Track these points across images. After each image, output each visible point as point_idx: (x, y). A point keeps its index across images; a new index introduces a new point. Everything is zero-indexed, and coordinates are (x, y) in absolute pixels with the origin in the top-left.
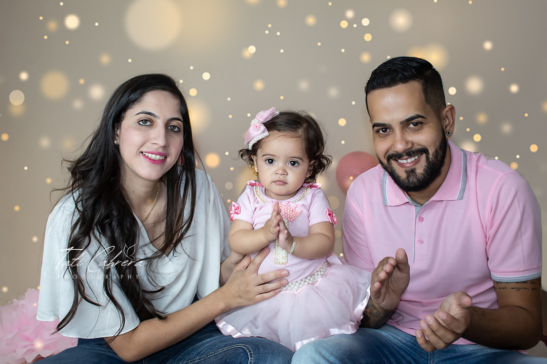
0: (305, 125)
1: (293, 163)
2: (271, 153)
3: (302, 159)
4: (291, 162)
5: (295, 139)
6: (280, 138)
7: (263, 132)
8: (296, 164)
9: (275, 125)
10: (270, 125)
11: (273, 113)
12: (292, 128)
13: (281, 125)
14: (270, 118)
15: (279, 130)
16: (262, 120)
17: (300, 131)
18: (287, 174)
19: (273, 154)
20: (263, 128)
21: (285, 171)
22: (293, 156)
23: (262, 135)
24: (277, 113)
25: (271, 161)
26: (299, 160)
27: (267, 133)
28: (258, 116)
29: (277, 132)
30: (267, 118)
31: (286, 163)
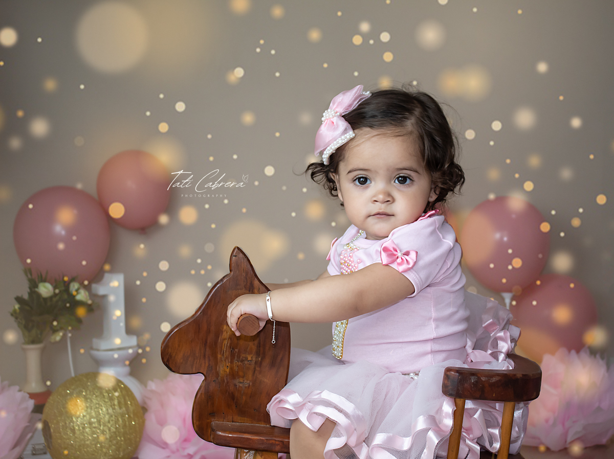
0: (417, 111)
1: (403, 180)
2: (361, 166)
3: (416, 171)
4: (398, 178)
5: (400, 138)
6: (374, 139)
7: (345, 132)
8: (408, 180)
9: (364, 118)
10: (355, 118)
11: (360, 95)
12: (393, 120)
13: (373, 117)
14: (355, 105)
15: (371, 127)
16: (341, 110)
17: (410, 124)
18: (394, 200)
19: (366, 167)
20: (343, 124)
21: (389, 195)
22: (401, 166)
23: (343, 137)
24: (368, 94)
25: (363, 181)
26: (412, 174)
27: (351, 134)
28: (334, 104)
29: (368, 129)
30: (350, 106)
31: (389, 180)
